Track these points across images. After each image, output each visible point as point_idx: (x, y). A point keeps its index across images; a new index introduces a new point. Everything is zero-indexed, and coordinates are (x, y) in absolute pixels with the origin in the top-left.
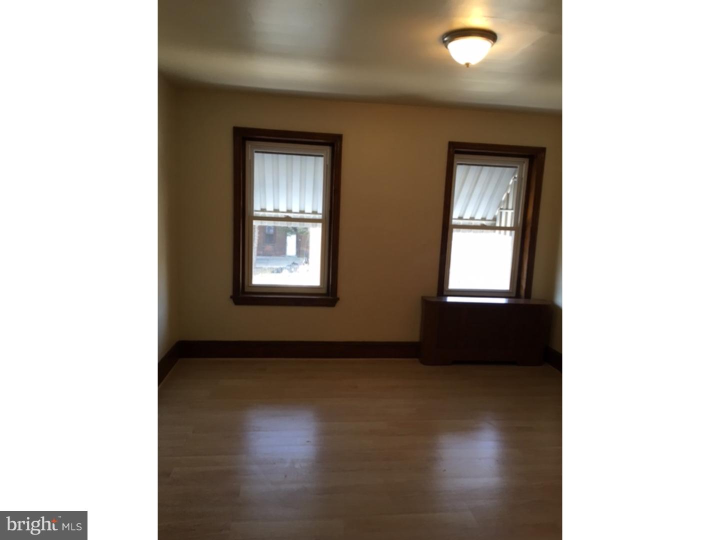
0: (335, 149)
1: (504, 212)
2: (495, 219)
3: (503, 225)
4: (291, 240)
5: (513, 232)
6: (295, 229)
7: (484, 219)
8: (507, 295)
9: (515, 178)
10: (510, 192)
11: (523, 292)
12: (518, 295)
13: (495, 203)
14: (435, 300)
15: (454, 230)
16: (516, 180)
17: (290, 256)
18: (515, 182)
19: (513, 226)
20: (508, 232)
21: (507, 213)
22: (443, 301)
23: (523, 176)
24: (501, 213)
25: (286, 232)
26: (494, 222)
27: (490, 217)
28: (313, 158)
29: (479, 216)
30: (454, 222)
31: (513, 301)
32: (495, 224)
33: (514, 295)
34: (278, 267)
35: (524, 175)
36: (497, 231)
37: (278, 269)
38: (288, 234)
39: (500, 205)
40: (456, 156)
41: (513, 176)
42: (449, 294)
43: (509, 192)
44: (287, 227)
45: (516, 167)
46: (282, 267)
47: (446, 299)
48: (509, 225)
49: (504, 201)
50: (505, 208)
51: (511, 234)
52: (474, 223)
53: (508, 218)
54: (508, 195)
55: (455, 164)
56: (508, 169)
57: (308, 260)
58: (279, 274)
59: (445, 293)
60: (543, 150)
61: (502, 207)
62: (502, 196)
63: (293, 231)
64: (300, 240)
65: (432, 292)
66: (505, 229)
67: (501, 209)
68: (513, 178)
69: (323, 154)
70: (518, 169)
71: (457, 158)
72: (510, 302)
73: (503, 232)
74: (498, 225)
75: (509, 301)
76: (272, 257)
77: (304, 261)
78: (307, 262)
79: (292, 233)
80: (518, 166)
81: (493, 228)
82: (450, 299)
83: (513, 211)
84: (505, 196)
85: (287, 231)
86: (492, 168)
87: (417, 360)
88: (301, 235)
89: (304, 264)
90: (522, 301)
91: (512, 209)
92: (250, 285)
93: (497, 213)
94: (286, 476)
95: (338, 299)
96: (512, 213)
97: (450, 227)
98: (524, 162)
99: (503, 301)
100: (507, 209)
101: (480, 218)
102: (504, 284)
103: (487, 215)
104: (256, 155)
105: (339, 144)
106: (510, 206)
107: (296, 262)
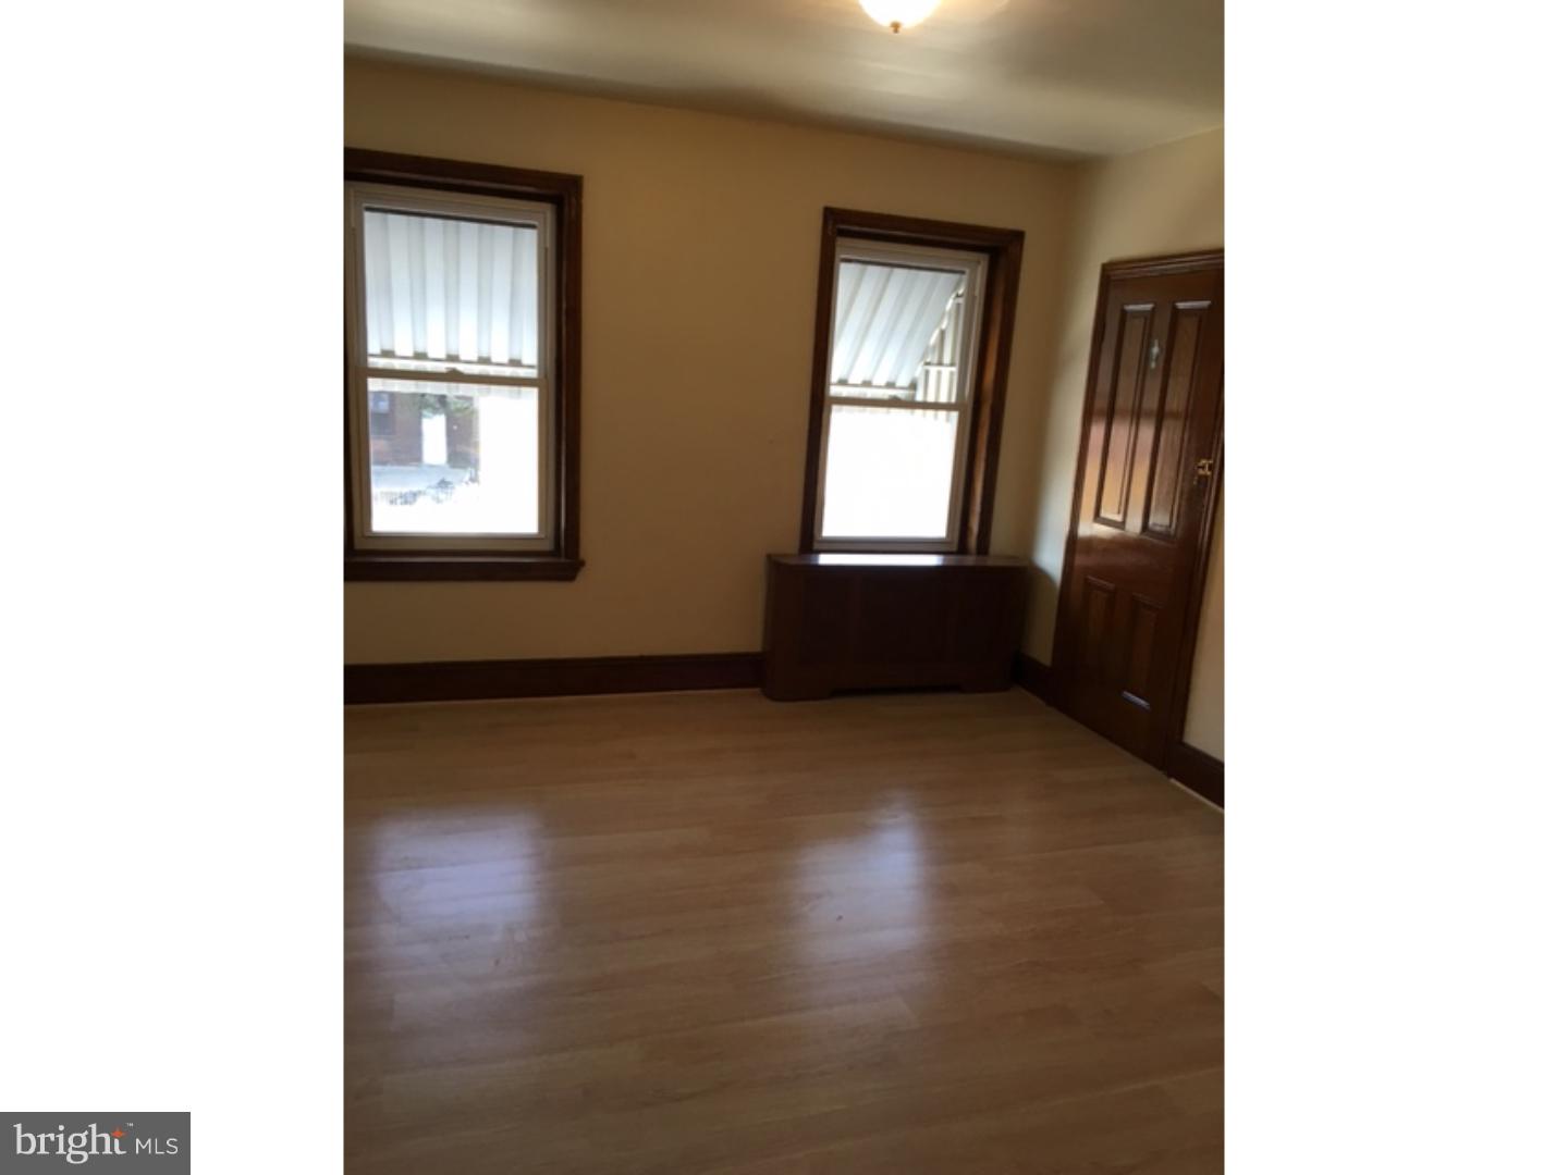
0: (566, 209)
1: (933, 370)
2: (913, 386)
3: (931, 399)
4: (434, 429)
5: (955, 415)
6: (442, 399)
7: (891, 385)
8: (943, 548)
9: (958, 296)
10: (949, 324)
11: (973, 541)
12: (962, 549)
13: (915, 350)
14: (793, 562)
15: (835, 408)
16: (961, 300)
17: (431, 466)
18: (958, 305)
19: (953, 400)
20: (942, 414)
21: (939, 373)
22: (813, 563)
23: (977, 293)
24: (927, 373)
25: (420, 408)
26: (912, 392)
27: (903, 381)
28: (510, 230)
29: (880, 380)
30: (835, 390)
31: (953, 560)
32: (914, 396)
33: (954, 548)
34: (405, 490)
35: (979, 291)
36: (919, 412)
37: (406, 494)
38: (425, 412)
39: (925, 355)
40: (840, 241)
41: (952, 292)
42: (825, 547)
43: (944, 326)
44: (423, 395)
45: (963, 273)
46: (415, 489)
47: (817, 559)
48: (943, 399)
49: (934, 347)
50: (935, 360)
51: (948, 420)
52: (870, 393)
53: (944, 383)
54: (943, 333)
55: (837, 259)
56: (944, 276)
57: (476, 475)
58: (407, 507)
59: (816, 546)
60: (1019, 236)
61: (928, 360)
62: (931, 335)
63: (438, 406)
64: (455, 427)
65: (789, 544)
66: (936, 406)
67: (928, 364)
68: (953, 296)
69: (536, 223)
70: (965, 277)
71: (843, 246)
72: (946, 563)
73: (930, 413)
74: (919, 397)
75: (944, 560)
76: (388, 468)
77: (467, 477)
78: (474, 480)
79: (435, 411)
80: (967, 271)
81: (911, 404)
82: (825, 559)
83: (954, 369)
84: (936, 334)
85: (421, 403)
86: (913, 272)
87: (757, 690)
88: (458, 415)
89: (467, 483)
90: (970, 560)
91: (952, 365)
92: (367, 534)
93: (919, 372)
94: (497, 962)
95: (582, 564)
96: (952, 373)
97: (826, 403)
98: (979, 262)
99: (932, 560)
100: (940, 364)
101: (883, 383)
102: (936, 525)
103: (897, 377)
104: (367, 215)
105: (574, 200)
106: (947, 359)
107: (448, 479)
